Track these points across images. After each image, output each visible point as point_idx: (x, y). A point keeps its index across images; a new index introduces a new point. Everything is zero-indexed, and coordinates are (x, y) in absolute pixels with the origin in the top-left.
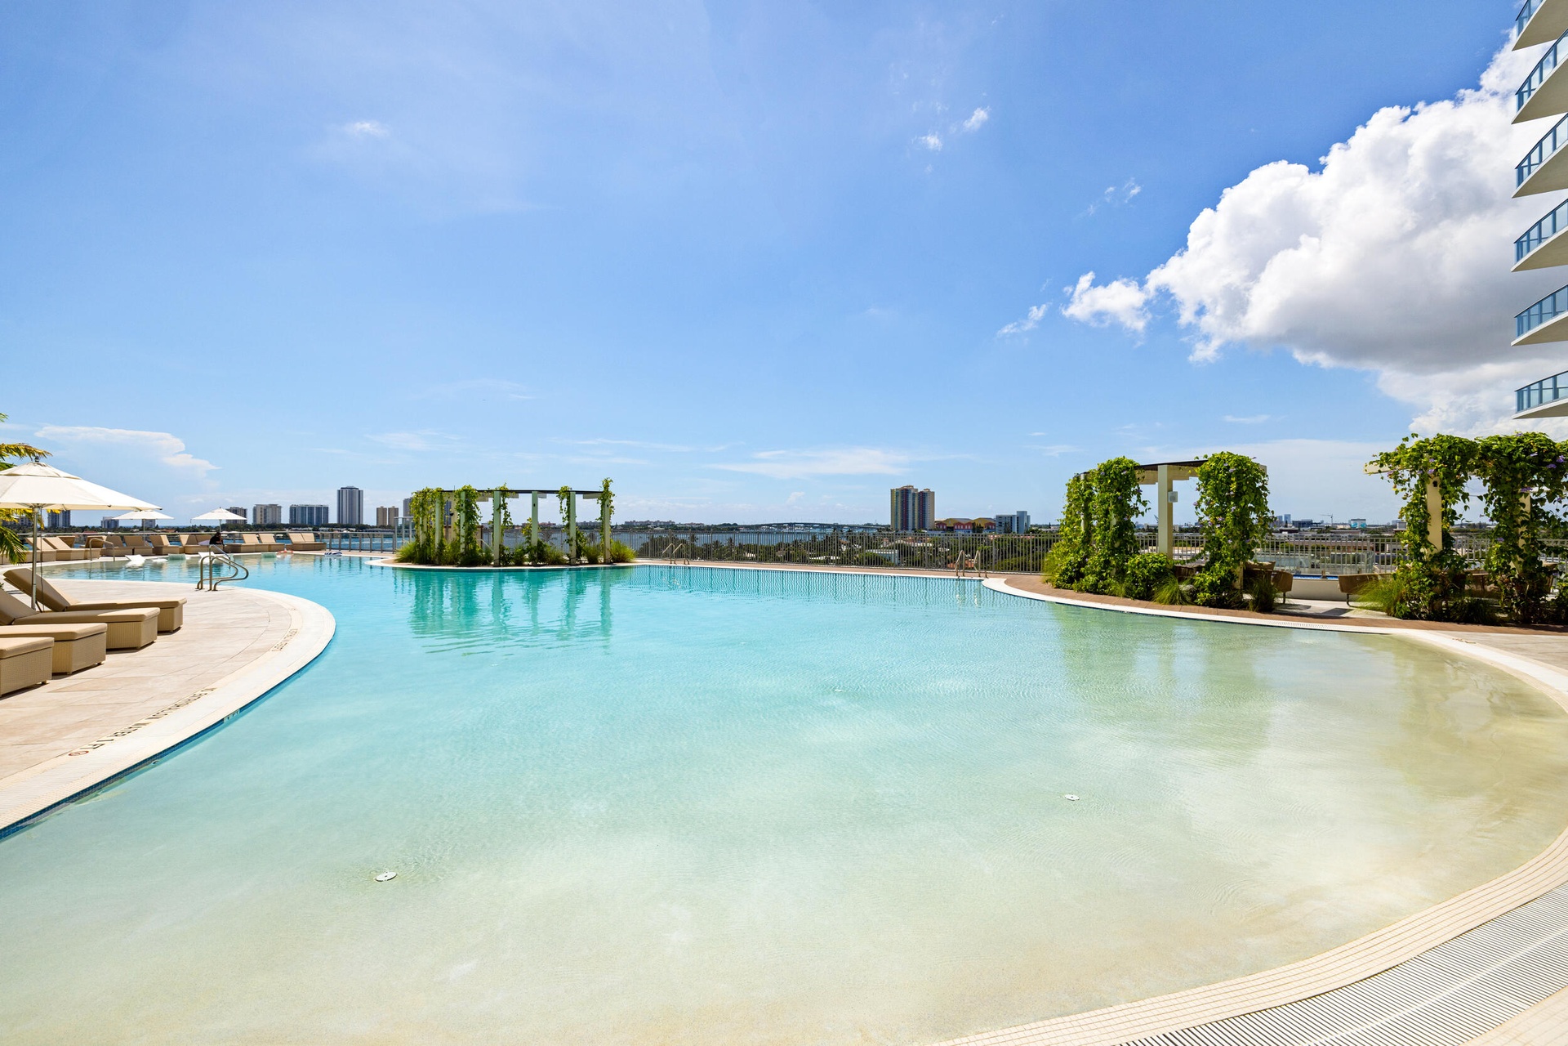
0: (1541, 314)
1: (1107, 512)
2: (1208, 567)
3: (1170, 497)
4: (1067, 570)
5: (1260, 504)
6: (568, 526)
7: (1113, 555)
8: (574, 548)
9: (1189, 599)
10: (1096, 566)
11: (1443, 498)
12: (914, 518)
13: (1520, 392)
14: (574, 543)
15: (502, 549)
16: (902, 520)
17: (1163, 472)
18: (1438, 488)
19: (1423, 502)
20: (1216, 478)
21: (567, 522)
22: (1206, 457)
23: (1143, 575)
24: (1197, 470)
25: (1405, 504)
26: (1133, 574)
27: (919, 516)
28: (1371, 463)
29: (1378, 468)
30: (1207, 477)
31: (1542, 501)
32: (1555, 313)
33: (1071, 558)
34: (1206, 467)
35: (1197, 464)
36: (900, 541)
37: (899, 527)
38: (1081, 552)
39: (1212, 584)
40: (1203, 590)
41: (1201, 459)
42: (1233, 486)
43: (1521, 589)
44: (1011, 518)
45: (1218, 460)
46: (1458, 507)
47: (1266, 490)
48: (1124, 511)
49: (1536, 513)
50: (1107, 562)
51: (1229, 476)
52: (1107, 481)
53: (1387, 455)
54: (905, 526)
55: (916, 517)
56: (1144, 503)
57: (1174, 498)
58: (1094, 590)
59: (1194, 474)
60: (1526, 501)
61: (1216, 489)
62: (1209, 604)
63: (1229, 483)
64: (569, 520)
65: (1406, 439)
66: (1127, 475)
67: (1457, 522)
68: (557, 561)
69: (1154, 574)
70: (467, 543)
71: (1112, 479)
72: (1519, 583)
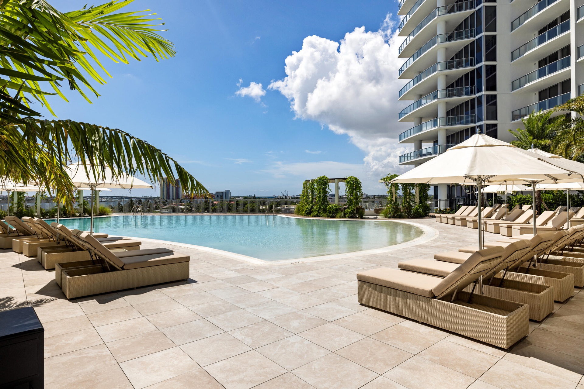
0: (407, 135)
1: (320, 192)
2: (348, 208)
3: (338, 188)
4: (307, 210)
5: (360, 189)
6: (78, 198)
7: (322, 205)
8: (82, 209)
9: (344, 217)
10: (317, 209)
11: (395, 189)
12: (173, 193)
13: (400, 157)
14: (82, 206)
15: (41, 209)
16: (167, 194)
17: (336, 180)
18: (394, 187)
19: (391, 190)
20: (350, 183)
21: (78, 196)
22: (347, 177)
23: (332, 211)
24: (345, 181)
25: (388, 190)
26: (329, 210)
27: (176, 192)
28: (381, 180)
29: (382, 181)
30: (348, 183)
31: (411, 190)
32: (410, 135)
33: (307, 206)
34: (348, 180)
35: (346, 179)
36: (170, 205)
37: (165, 198)
38: (311, 205)
39: (350, 212)
40: (348, 214)
41: (346, 178)
42: (355, 186)
43: (408, 210)
44: (223, 193)
45: (351, 178)
46: (398, 191)
47: (361, 186)
48: (325, 192)
49: (410, 193)
50: (320, 207)
51: (354, 183)
52: (320, 183)
53: (384, 178)
54: (168, 197)
55: (174, 193)
56: (330, 190)
57: (339, 188)
58: (318, 216)
59: (344, 182)
60: (408, 190)
61: (350, 186)
62: (349, 218)
63: (354, 185)
64: (79, 195)
65: (388, 175)
66: (326, 181)
67: (398, 195)
68: (74, 216)
69: (335, 210)
70: (18, 207)
71: (322, 182)
72: (407, 209)
